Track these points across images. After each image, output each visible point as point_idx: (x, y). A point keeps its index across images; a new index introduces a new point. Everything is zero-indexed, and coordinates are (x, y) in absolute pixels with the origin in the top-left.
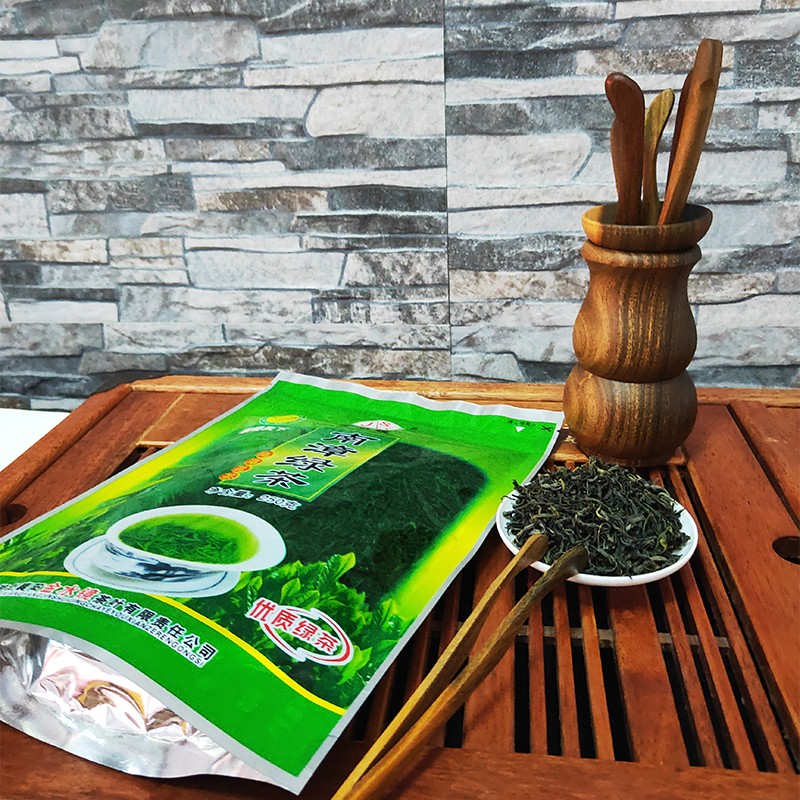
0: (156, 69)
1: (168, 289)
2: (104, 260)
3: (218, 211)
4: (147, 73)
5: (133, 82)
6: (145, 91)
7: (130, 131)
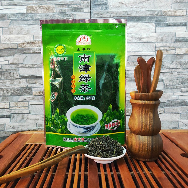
0: (26, 64)
1: (24, 114)
2: (8, 108)
3: (38, 95)
4: (24, 64)
5: (21, 67)
6: (23, 68)
7: (19, 77)
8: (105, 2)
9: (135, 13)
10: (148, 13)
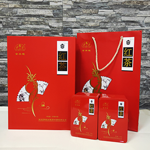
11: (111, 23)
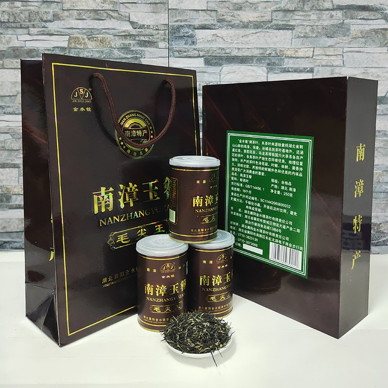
8: (191, 32)
9: (237, 51)
10: (256, 53)
11: (304, 13)
